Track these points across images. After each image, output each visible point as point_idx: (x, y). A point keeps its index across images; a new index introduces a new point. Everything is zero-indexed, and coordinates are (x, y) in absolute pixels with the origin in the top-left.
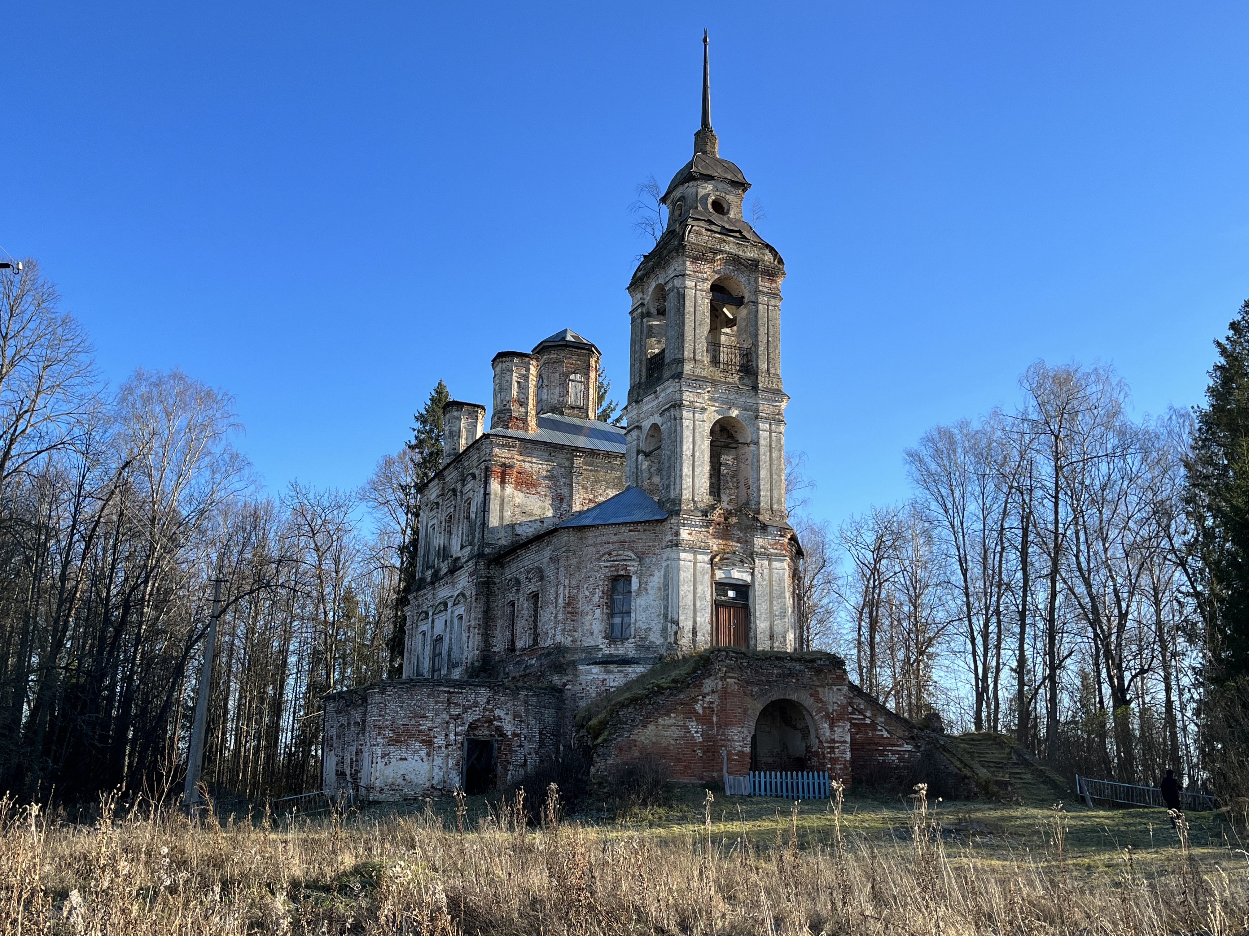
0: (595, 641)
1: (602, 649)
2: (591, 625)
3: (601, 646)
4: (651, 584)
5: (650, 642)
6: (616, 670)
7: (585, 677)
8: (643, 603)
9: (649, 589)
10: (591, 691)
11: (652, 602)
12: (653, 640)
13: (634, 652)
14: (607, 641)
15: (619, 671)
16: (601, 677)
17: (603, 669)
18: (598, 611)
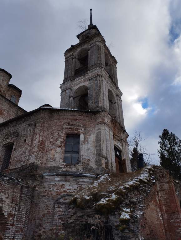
0: (56, 164)
1: (61, 168)
2: (54, 155)
3: (61, 166)
4: (90, 139)
5: (90, 167)
6: (72, 179)
7: (48, 183)
8: (86, 147)
9: (89, 141)
10: (53, 191)
11: (90, 147)
12: (92, 165)
13: (82, 170)
14: (65, 164)
15: (74, 180)
16: (61, 183)
17: (63, 178)
18: (59, 149)
